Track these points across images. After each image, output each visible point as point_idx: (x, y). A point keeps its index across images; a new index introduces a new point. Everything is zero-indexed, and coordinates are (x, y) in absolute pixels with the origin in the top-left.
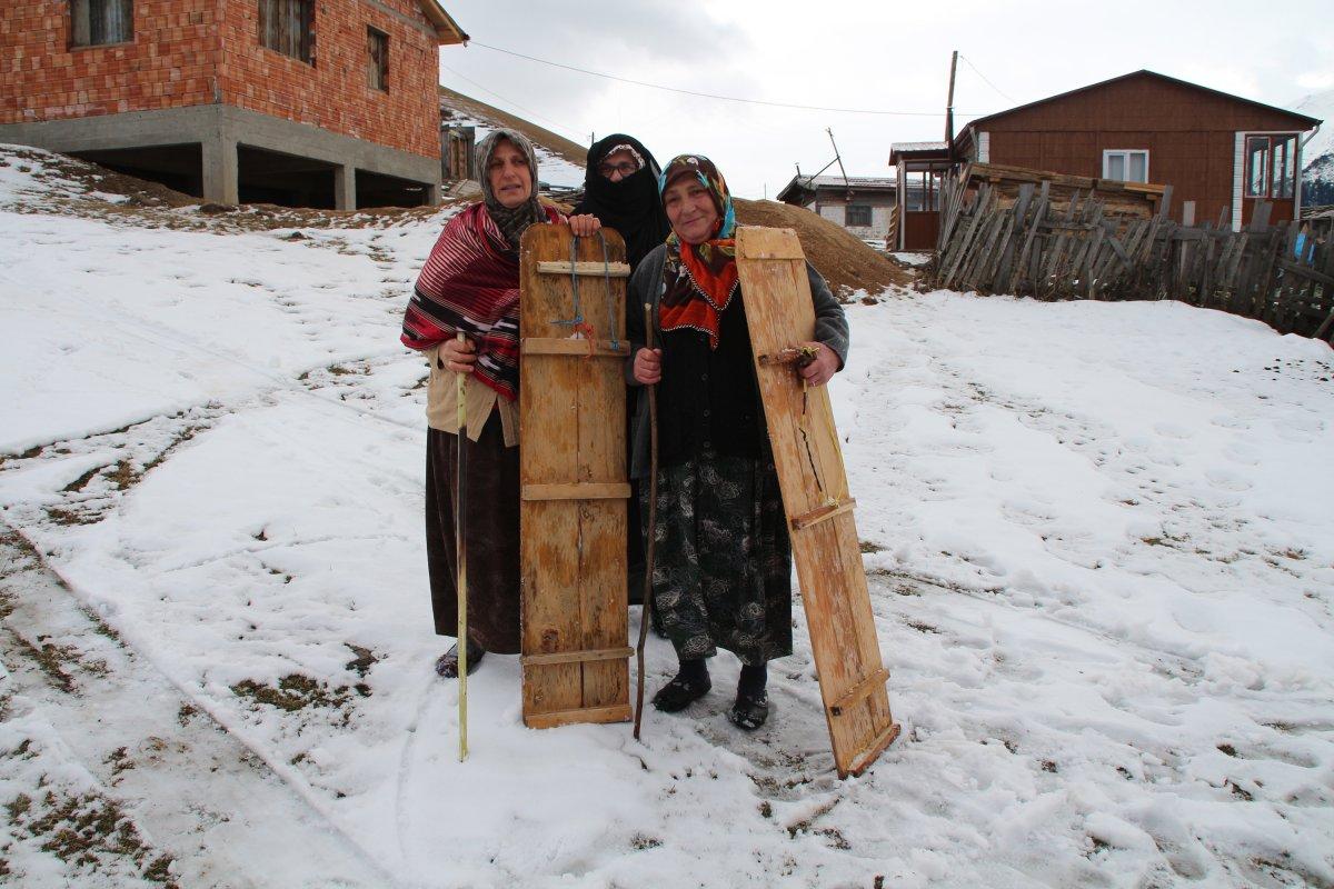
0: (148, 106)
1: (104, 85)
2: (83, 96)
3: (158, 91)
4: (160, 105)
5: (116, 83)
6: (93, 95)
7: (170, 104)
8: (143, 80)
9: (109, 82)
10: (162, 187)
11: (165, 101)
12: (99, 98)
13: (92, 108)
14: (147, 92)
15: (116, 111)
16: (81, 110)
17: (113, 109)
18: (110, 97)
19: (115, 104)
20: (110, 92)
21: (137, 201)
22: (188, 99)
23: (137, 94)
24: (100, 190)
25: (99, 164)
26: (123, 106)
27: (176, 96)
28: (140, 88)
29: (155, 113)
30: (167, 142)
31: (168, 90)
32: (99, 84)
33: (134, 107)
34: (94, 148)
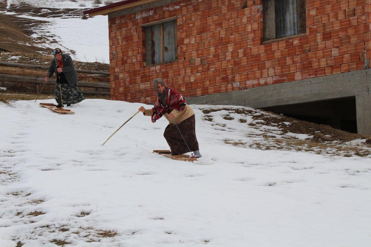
0: (316, 75)
1: (286, 63)
2: (271, 71)
3: (323, 64)
4: (325, 73)
5: (293, 62)
6: (278, 70)
7: (332, 72)
8: (312, 58)
9: (289, 61)
10: (329, 128)
11: (328, 71)
12: (282, 72)
13: (278, 78)
14: (315, 65)
15: (293, 79)
16: (270, 80)
17: (291, 78)
18: (289, 70)
19: (293, 74)
20: (289, 67)
21: (319, 138)
22: (344, 67)
23: (309, 67)
24: (291, 132)
25: (284, 115)
26: (298, 76)
27: (336, 66)
28: (310, 63)
29: (321, 78)
30: (330, 97)
31: (331, 63)
32: (282, 63)
33: (306, 76)
34: (279, 104)
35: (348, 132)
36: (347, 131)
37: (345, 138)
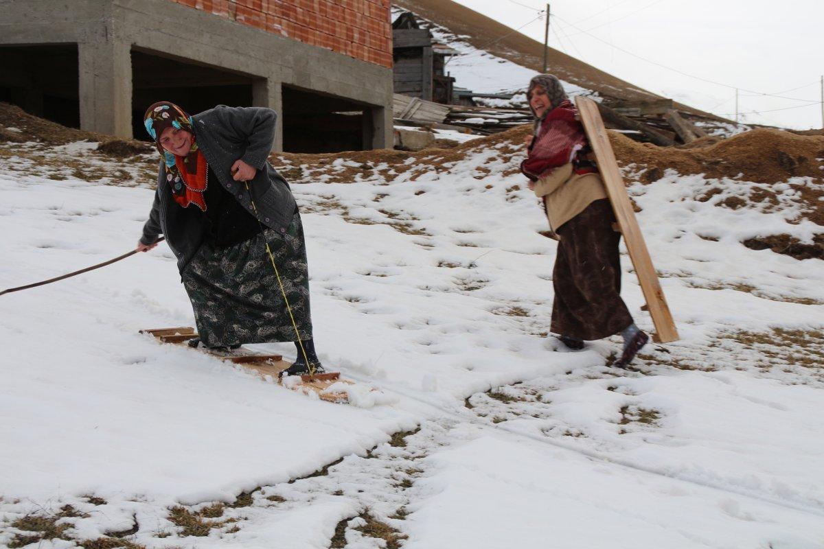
35: (59, 125)
36: (57, 121)
37: (52, 138)
